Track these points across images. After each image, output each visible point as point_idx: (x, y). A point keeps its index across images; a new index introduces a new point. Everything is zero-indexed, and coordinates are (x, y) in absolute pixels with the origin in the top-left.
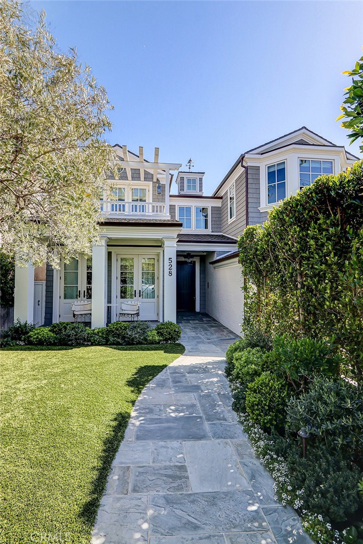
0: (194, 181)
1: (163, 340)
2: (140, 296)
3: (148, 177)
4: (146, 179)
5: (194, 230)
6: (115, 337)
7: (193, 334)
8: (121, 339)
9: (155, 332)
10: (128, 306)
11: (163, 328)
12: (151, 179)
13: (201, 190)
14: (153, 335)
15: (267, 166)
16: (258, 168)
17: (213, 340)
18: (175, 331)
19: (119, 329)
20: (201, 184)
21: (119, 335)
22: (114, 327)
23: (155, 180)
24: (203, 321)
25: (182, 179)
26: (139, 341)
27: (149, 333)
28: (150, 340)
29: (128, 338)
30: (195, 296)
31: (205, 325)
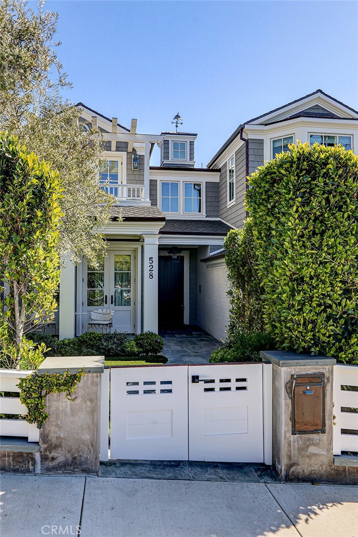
0: (183, 145)
1: (143, 352)
2: (112, 303)
3: (122, 146)
4: (118, 149)
5: (182, 214)
6: (89, 348)
7: (178, 348)
8: (96, 351)
9: (133, 343)
10: (99, 314)
11: (142, 339)
12: (125, 149)
13: (192, 158)
14: (131, 346)
15: (272, 140)
16: (261, 142)
17: (200, 354)
18: (156, 342)
19: (93, 339)
20: (192, 149)
21: (92, 346)
22: (87, 338)
23: (130, 150)
24: (191, 334)
25: (166, 143)
26: (116, 353)
27: (127, 344)
28: (128, 351)
29: (103, 349)
30: (183, 303)
31: (194, 339)
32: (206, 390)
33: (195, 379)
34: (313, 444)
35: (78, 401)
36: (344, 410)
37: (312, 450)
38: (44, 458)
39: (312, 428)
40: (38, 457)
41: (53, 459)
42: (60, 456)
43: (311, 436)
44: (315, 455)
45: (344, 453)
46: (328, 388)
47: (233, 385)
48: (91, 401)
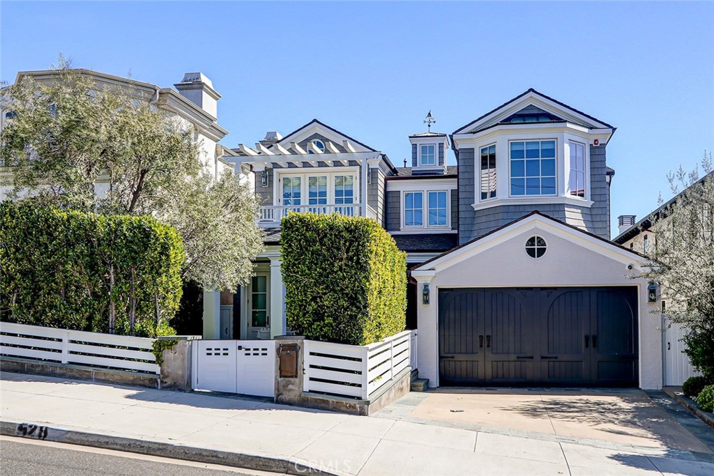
5: (426, 227)
13: (441, 162)
16: (472, 151)
25: (414, 147)
32: (246, 354)
33: (240, 348)
34: (291, 384)
35: (177, 354)
36: (312, 366)
37: (290, 387)
38: (162, 382)
39: (290, 375)
40: (159, 381)
41: (166, 383)
42: (169, 381)
43: (290, 379)
44: (292, 390)
45: (310, 391)
46: (300, 352)
47: (260, 352)
48: (182, 354)
